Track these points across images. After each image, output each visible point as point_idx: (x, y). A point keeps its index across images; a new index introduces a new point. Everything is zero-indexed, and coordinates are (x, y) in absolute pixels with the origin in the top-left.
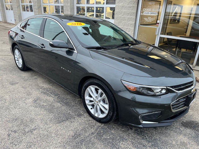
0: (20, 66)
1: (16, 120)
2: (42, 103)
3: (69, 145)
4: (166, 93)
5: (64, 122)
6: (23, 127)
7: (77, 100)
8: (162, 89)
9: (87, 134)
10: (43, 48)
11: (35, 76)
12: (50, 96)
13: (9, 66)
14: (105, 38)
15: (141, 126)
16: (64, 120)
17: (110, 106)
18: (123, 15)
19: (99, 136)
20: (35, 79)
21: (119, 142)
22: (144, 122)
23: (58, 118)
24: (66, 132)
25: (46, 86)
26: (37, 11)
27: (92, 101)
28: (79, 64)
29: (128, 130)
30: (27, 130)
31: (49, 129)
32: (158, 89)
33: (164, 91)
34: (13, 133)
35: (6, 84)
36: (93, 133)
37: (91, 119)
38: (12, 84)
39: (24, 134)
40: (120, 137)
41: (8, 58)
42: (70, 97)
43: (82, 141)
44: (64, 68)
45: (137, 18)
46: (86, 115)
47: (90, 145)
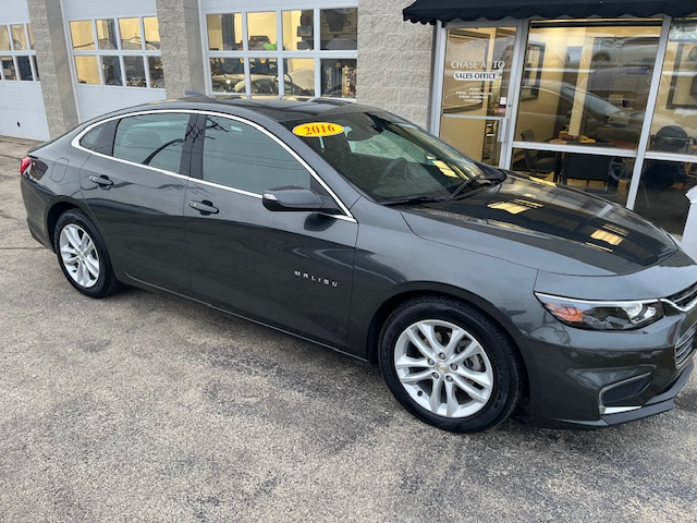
0: (86, 282)
1: (190, 462)
2: (240, 401)
3: (408, 513)
4: (656, 319)
5: (348, 446)
6: (231, 482)
7: (344, 373)
8: (646, 306)
9: (440, 473)
10: (212, 216)
11: (154, 312)
12: (250, 374)
13: (36, 287)
14: (389, 167)
15: (601, 423)
16: (347, 442)
17: (500, 377)
18: (385, 85)
19: (477, 472)
20: (159, 321)
21: (543, 481)
22: (609, 410)
23: (322, 437)
24: (374, 477)
25: (212, 340)
26: (54, 75)
27: (423, 369)
28: (372, 257)
29: (547, 443)
30: (249, 488)
31: (318, 475)
32: (634, 309)
33: (649, 314)
34: (209, 507)
35: (70, 350)
36: (453, 468)
37: (420, 425)
38: (93, 349)
39: (248, 501)
40: (536, 465)
41: (9, 256)
42: (316, 369)
43: (438, 494)
44: (306, 275)
45: (434, 91)
46: (401, 416)
47: (468, 502)
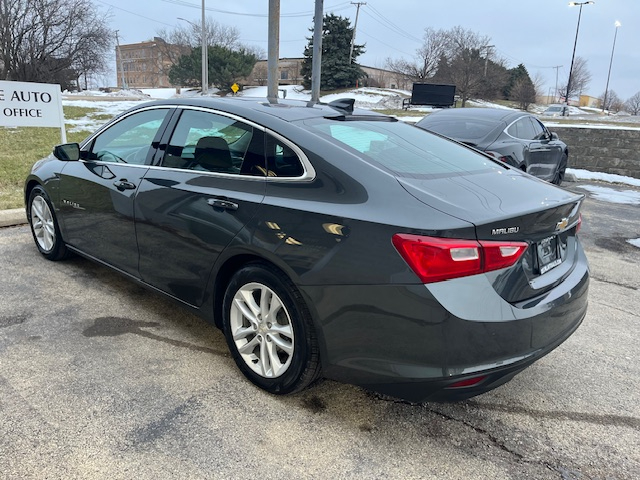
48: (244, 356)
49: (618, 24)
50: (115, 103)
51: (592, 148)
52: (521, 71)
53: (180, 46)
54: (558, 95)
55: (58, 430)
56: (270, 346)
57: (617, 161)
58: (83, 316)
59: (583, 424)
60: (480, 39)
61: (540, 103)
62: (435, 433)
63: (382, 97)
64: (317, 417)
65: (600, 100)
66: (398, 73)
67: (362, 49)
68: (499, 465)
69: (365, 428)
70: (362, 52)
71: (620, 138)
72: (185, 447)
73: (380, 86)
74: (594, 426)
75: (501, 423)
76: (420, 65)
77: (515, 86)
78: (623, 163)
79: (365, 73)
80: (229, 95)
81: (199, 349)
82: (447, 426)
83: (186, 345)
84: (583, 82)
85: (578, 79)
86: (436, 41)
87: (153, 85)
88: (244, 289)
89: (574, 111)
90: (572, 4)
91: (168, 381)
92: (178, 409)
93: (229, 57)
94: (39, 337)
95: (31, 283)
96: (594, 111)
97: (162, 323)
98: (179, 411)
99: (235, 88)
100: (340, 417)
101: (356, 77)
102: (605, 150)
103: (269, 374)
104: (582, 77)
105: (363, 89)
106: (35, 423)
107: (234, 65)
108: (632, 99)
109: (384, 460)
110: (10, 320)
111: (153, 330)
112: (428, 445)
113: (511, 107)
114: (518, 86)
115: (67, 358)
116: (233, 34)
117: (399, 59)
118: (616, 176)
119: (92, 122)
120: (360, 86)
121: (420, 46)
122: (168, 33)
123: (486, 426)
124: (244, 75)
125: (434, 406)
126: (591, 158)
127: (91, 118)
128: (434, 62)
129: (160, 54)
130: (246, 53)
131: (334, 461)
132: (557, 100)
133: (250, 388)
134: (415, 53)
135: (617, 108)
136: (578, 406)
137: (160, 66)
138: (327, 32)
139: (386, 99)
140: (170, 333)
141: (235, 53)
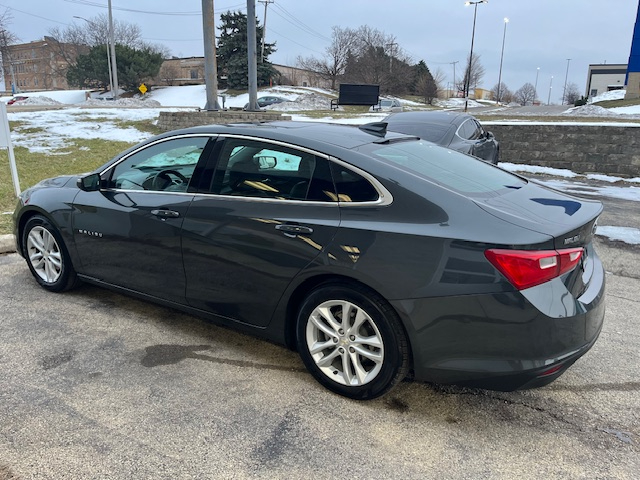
48: (322, 369)
49: (506, 20)
50: (38, 113)
51: (515, 143)
52: (422, 68)
53: (75, 45)
54: (456, 90)
55: (182, 461)
56: (354, 357)
57: (537, 154)
58: (131, 347)
59: (613, 393)
60: (386, 38)
61: (442, 98)
62: (507, 418)
63: (297, 96)
64: (405, 416)
65: (492, 92)
66: (310, 71)
67: (272, 48)
68: (569, 435)
69: (451, 421)
70: (273, 51)
71: (539, 133)
72: (309, 459)
73: (293, 84)
74: (622, 393)
75: (552, 401)
76: (331, 63)
77: (418, 82)
78: (543, 155)
79: (278, 72)
80: (136, 96)
81: (265, 367)
82: (514, 409)
83: (251, 365)
84: (477, 75)
85: (474, 73)
86: (345, 39)
87: (47, 87)
88: (322, 307)
89: (473, 104)
90: (468, 4)
91: (255, 400)
92: (282, 424)
93: (133, 56)
94: (101, 374)
95: (50, 317)
96: (488, 104)
97: (213, 345)
98: (283, 427)
99: (143, 88)
100: (423, 413)
101: (269, 76)
102: (527, 144)
103: (354, 382)
104: (476, 71)
105: (277, 88)
106: (156, 459)
107: (140, 65)
108: (521, 91)
109: (482, 446)
110: (54, 359)
111: (208, 353)
112: (508, 428)
113: (417, 102)
114: (422, 82)
115: (143, 391)
116: (134, 32)
117: (310, 57)
118: (537, 167)
119: (22, 136)
120: (273, 85)
121: (329, 45)
122: (61, 32)
123: (542, 405)
124: (151, 75)
125: (493, 394)
126: (515, 152)
127: (20, 132)
128: (343, 60)
129: (52, 55)
130: (150, 53)
131: (442, 453)
132: (455, 94)
133: (334, 398)
134: (324, 51)
135: (508, 99)
136: (602, 378)
137: (53, 67)
138: (236, 30)
139: (302, 97)
140: (226, 353)
141: (139, 52)
